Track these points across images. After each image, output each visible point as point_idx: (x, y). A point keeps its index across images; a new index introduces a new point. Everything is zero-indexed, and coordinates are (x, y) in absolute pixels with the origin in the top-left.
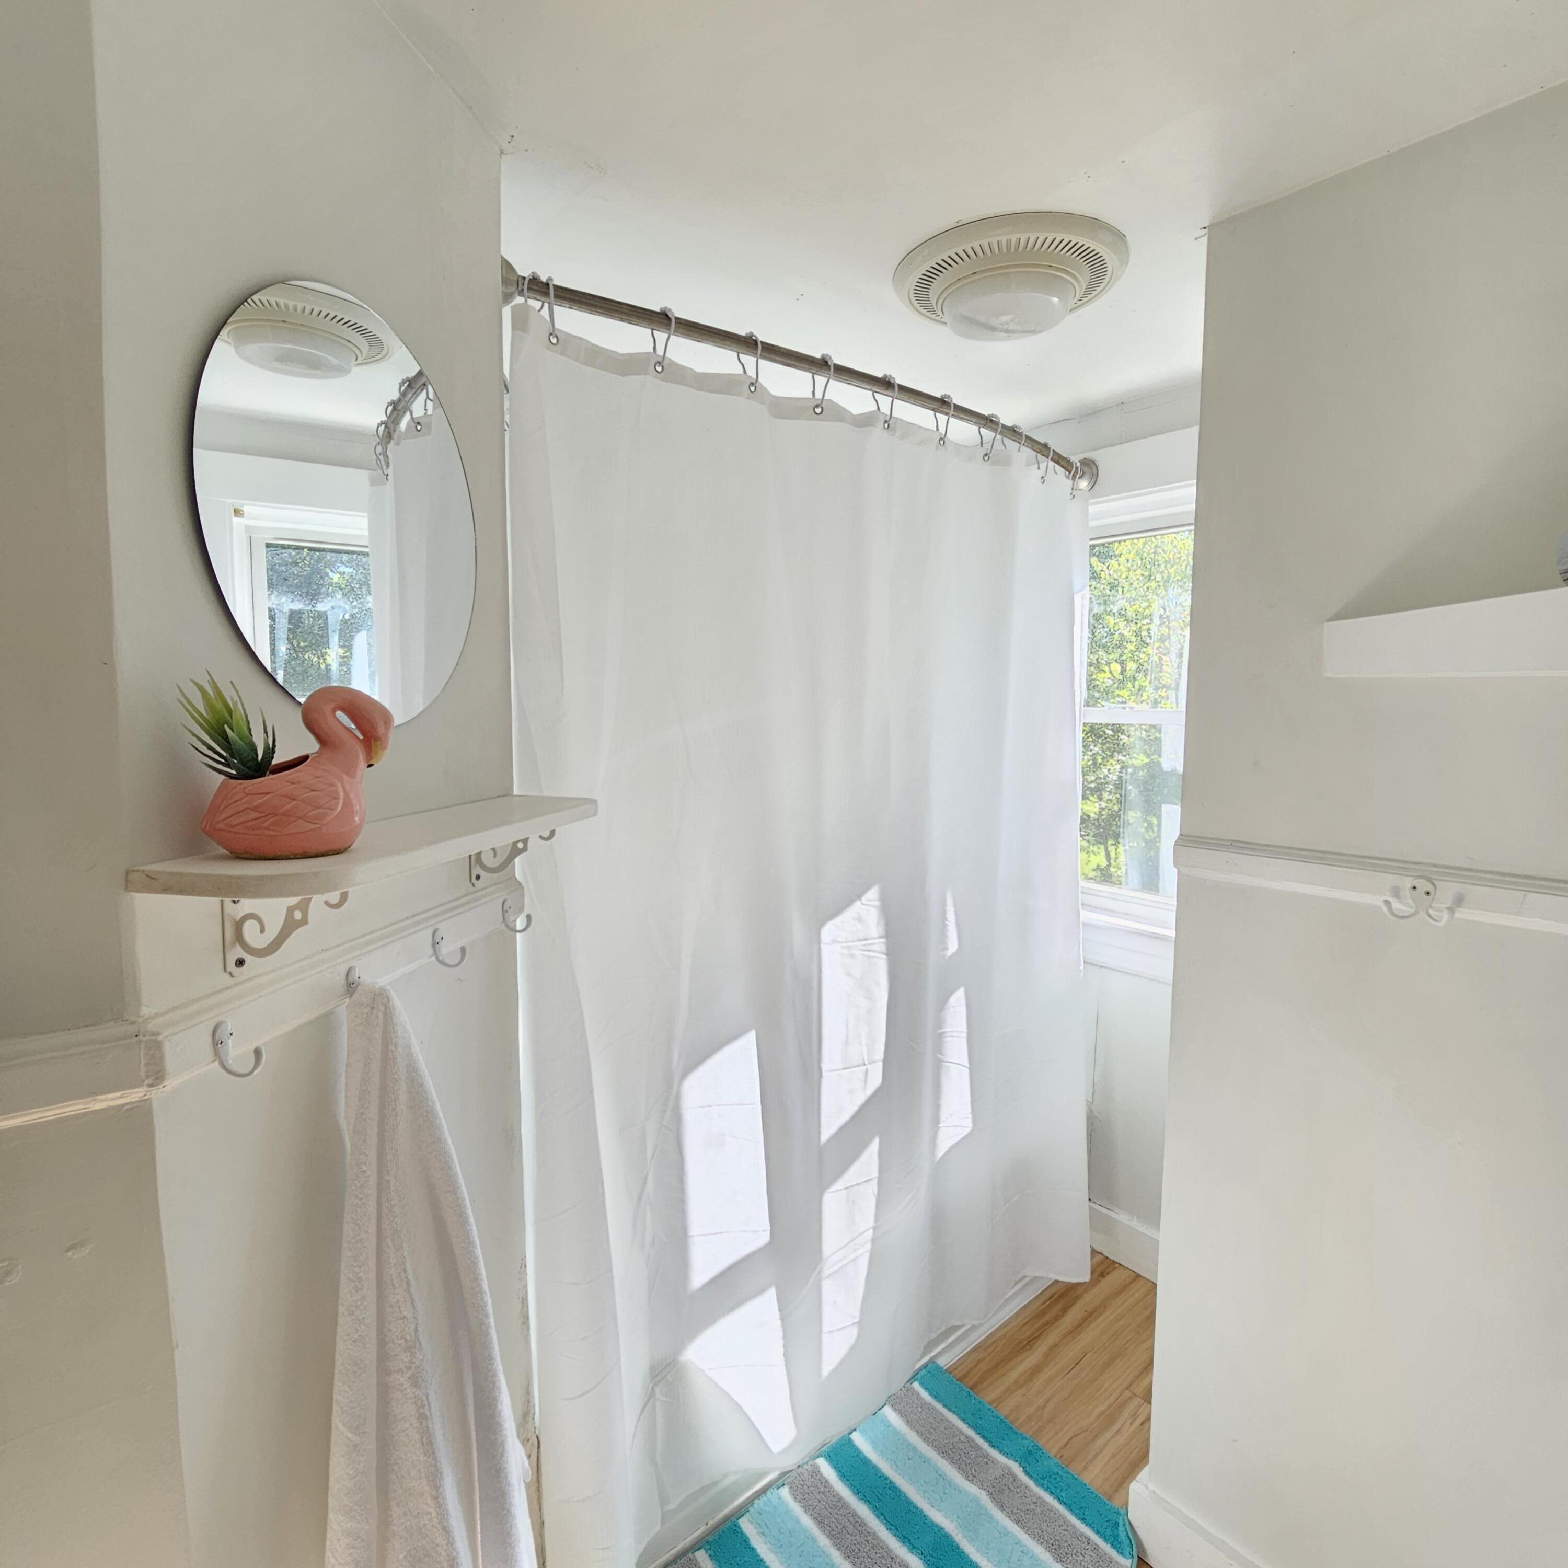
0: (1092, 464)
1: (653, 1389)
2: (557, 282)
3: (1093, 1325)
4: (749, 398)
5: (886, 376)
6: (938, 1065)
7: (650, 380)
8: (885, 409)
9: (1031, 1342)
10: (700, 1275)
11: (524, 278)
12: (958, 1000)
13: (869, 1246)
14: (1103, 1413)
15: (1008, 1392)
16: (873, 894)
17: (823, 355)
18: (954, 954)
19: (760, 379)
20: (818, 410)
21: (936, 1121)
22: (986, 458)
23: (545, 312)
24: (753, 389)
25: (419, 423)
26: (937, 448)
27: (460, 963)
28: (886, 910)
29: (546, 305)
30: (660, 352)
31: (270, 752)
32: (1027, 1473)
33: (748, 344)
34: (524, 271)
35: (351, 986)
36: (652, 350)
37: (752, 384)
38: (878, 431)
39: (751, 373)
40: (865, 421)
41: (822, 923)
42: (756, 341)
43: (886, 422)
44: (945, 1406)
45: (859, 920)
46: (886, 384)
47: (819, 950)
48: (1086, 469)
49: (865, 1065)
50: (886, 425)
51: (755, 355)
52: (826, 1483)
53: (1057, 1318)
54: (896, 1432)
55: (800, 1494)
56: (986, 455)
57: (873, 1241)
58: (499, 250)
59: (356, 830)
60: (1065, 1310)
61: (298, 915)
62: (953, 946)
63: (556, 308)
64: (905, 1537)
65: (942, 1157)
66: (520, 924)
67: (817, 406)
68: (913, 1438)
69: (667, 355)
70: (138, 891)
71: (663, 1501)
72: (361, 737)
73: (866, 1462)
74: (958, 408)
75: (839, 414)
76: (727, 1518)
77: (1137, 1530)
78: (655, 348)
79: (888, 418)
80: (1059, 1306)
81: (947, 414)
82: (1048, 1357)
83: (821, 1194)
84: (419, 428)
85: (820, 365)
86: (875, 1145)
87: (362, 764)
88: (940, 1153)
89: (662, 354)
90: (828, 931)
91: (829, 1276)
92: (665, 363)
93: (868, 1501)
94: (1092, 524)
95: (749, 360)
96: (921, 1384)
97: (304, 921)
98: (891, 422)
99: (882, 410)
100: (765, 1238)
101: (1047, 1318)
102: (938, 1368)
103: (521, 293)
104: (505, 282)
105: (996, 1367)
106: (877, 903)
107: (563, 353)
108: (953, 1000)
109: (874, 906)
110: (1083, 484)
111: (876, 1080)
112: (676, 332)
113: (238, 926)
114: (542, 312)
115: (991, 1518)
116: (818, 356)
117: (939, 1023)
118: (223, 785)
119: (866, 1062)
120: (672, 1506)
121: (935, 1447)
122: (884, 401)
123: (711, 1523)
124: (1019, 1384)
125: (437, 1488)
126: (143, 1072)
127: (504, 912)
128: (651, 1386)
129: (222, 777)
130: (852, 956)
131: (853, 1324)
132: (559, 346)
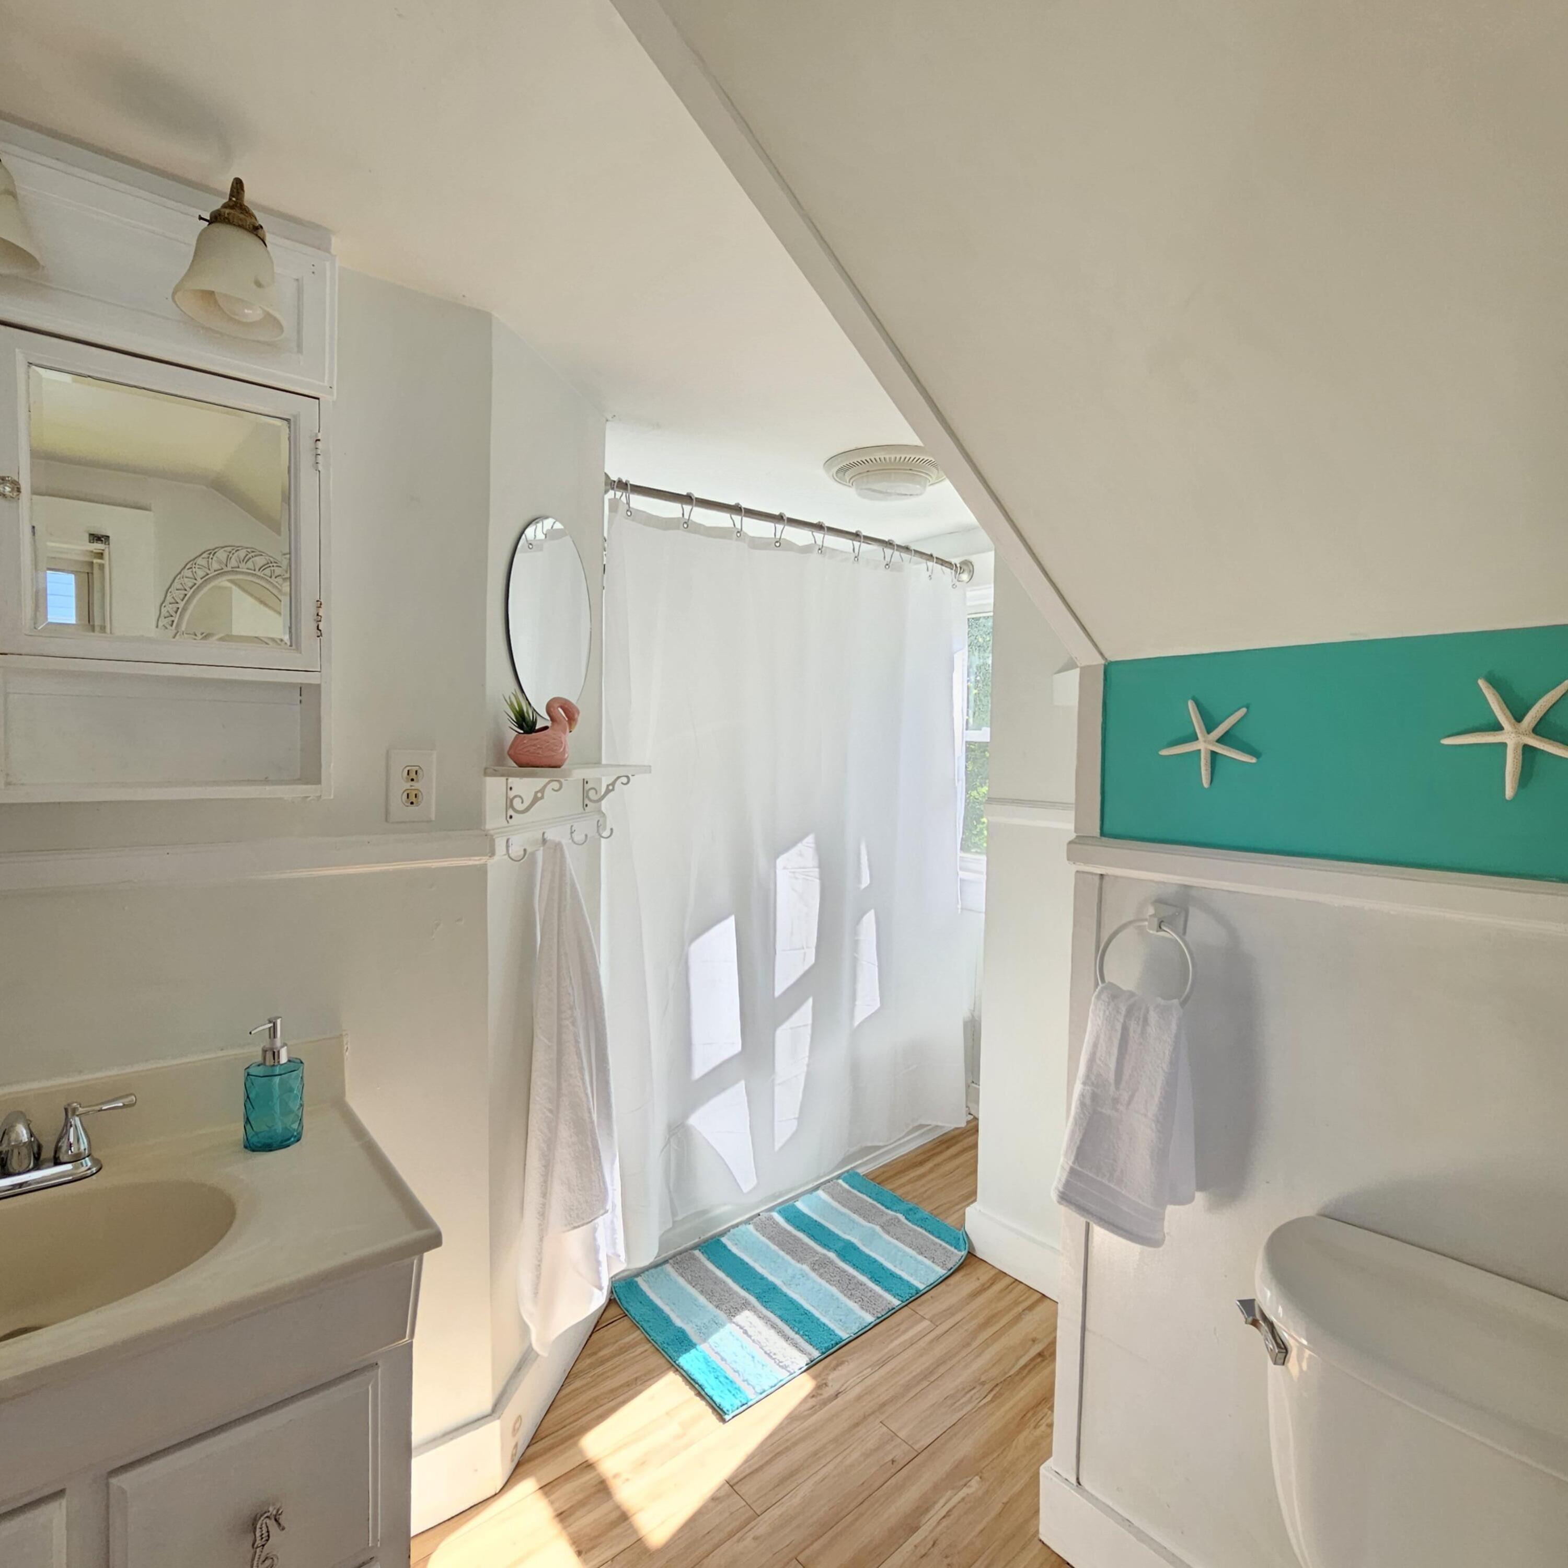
0: (970, 564)
1: (669, 1139)
2: (631, 483)
3: (966, 1154)
4: (736, 540)
5: (819, 522)
6: (855, 961)
7: (680, 534)
8: (819, 542)
9: (921, 1163)
10: (699, 1070)
11: (614, 482)
12: (869, 919)
13: (805, 1069)
14: (963, 1195)
15: (904, 1185)
16: (810, 839)
17: (781, 513)
18: (867, 887)
19: (743, 529)
20: (778, 544)
21: (853, 998)
22: (887, 567)
23: (624, 499)
24: (739, 535)
25: (531, 544)
26: (853, 563)
27: (583, 843)
28: (819, 849)
29: (624, 494)
30: (686, 516)
31: (534, 723)
32: (907, 1219)
33: (736, 509)
34: (614, 478)
35: (544, 841)
36: (681, 516)
37: (738, 532)
38: (815, 555)
39: (738, 526)
40: (806, 549)
41: (777, 857)
42: (740, 508)
43: (819, 549)
44: (859, 1191)
45: (801, 855)
46: (819, 527)
47: (775, 872)
48: (964, 567)
49: (803, 948)
50: (820, 551)
51: (741, 515)
52: (777, 1224)
53: (941, 1152)
54: (824, 1202)
55: (761, 1228)
56: (887, 565)
57: (808, 1065)
58: (603, 468)
59: (565, 760)
60: (948, 1148)
61: (539, 795)
62: (866, 881)
63: (631, 496)
64: (825, 1245)
65: (859, 1026)
66: (606, 833)
67: (777, 542)
68: (835, 1204)
69: (691, 518)
70: (489, 776)
71: (674, 1214)
72: (567, 719)
73: (804, 1214)
74: (866, 538)
75: (790, 546)
76: (712, 1237)
77: (969, 1236)
78: (683, 514)
79: (821, 547)
80: (944, 1146)
81: (860, 541)
82: (931, 1171)
83: (775, 1030)
84: (531, 546)
85: (779, 518)
86: (810, 1001)
87: (568, 730)
88: (856, 1023)
89: (687, 518)
90: (781, 862)
91: (779, 1084)
92: (689, 523)
93: (804, 1231)
94: (968, 604)
95: (737, 518)
96: (844, 1180)
97: (542, 797)
98: (823, 550)
99: (817, 542)
100: (738, 1048)
101: (935, 1151)
102: (858, 1174)
103: (613, 489)
104: (606, 484)
105: (896, 1175)
106: (813, 845)
107: (633, 520)
108: (865, 918)
109: (810, 847)
110: (965, 577)
111: (811, 960)
112: (696, 505)
113: (512, 801)
114: (622, 498)
115: (881, 1237)
116: (777, 513)
117: (855, 932)
118: (516, 737)
119: (805, 947)
120: (679, 1218)
121: (850, 1209)
122: (819, 536)
123: (702, 1238)
124: (910, 1182)
125: (583, 1076)
126: (488, 851)
127: (598, 827)
128: (668, 1137)
129: (516, 733)
130: (797, 878)
131: (794, 1118)
132: (632, 516)
